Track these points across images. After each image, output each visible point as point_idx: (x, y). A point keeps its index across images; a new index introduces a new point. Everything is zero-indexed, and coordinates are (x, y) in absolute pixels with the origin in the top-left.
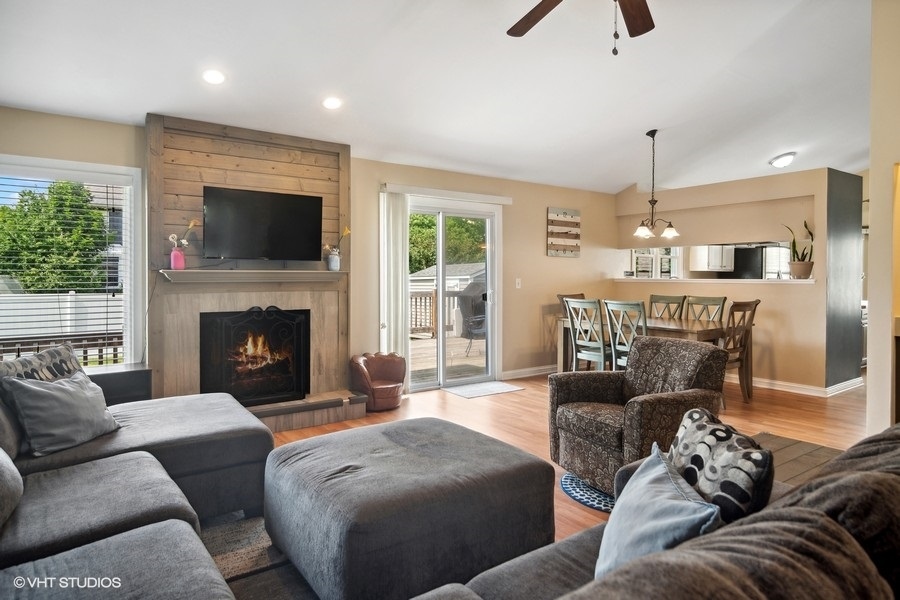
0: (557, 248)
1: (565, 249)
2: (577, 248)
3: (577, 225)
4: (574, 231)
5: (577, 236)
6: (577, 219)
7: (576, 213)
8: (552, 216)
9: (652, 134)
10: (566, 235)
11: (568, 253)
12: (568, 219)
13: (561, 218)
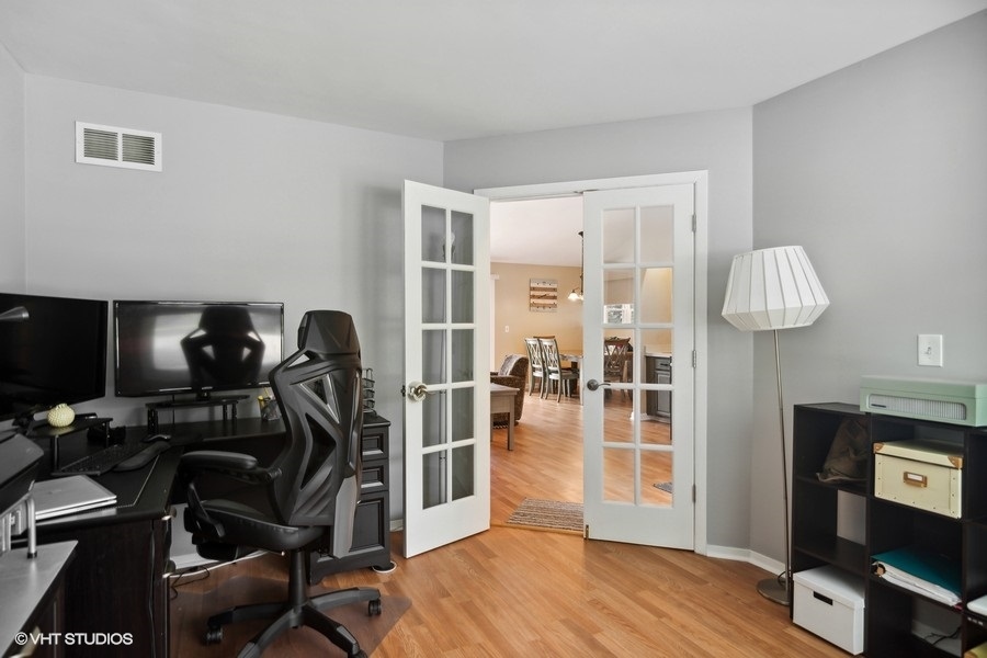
0: (538, 306)
1: (544, 306)
2: (555, 305)
3: (554, 290)
4: (552, 294)
5: (554, 298)
6: (555, 286)
7: (554, 281)
8: (533, 285)
9: (581, 234)
10: (544, 297)
11: (547, 309)
12: (547, 286)
13: (541, 286)
